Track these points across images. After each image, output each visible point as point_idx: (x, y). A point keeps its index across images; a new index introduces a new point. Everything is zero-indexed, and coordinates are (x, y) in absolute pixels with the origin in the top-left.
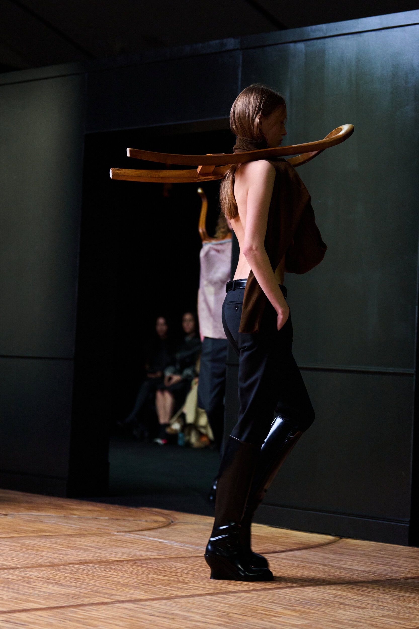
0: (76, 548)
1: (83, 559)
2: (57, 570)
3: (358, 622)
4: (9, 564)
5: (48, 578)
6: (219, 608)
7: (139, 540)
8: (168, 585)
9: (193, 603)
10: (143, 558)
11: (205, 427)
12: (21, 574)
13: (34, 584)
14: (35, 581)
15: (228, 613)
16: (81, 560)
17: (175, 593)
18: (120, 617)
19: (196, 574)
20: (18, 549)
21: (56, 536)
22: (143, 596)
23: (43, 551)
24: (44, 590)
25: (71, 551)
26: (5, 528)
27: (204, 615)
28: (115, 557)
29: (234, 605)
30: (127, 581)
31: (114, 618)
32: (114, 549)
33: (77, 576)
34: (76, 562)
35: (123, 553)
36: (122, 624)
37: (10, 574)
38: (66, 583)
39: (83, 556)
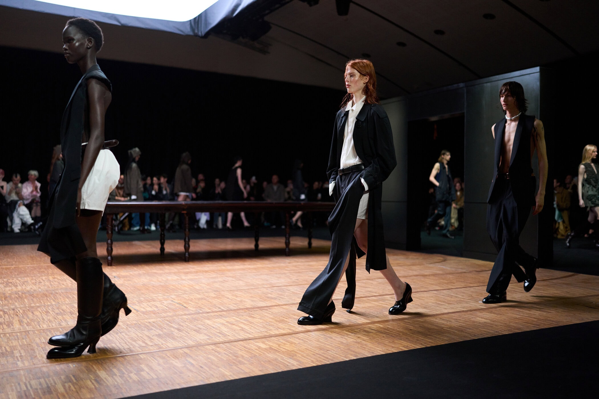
3: (522, 298)
6: (468, 293)
7: (434, 267)
8: (447, 284)
9: (458, 291)
10: (437, 273)
11: (454, 223)
15: (471, 295)
17: (451, 287)
18: (432, 296)
19: (457, 280)
22: (439, 288)
27: (463, 296)
28: (427, 273)
29: (473, 292)
30: (433, 282)
31: (430, 297)
32: (426, 270)
33: (414, 281)
35: (429, 272)
36: (433, 299)
39: (415, 273)
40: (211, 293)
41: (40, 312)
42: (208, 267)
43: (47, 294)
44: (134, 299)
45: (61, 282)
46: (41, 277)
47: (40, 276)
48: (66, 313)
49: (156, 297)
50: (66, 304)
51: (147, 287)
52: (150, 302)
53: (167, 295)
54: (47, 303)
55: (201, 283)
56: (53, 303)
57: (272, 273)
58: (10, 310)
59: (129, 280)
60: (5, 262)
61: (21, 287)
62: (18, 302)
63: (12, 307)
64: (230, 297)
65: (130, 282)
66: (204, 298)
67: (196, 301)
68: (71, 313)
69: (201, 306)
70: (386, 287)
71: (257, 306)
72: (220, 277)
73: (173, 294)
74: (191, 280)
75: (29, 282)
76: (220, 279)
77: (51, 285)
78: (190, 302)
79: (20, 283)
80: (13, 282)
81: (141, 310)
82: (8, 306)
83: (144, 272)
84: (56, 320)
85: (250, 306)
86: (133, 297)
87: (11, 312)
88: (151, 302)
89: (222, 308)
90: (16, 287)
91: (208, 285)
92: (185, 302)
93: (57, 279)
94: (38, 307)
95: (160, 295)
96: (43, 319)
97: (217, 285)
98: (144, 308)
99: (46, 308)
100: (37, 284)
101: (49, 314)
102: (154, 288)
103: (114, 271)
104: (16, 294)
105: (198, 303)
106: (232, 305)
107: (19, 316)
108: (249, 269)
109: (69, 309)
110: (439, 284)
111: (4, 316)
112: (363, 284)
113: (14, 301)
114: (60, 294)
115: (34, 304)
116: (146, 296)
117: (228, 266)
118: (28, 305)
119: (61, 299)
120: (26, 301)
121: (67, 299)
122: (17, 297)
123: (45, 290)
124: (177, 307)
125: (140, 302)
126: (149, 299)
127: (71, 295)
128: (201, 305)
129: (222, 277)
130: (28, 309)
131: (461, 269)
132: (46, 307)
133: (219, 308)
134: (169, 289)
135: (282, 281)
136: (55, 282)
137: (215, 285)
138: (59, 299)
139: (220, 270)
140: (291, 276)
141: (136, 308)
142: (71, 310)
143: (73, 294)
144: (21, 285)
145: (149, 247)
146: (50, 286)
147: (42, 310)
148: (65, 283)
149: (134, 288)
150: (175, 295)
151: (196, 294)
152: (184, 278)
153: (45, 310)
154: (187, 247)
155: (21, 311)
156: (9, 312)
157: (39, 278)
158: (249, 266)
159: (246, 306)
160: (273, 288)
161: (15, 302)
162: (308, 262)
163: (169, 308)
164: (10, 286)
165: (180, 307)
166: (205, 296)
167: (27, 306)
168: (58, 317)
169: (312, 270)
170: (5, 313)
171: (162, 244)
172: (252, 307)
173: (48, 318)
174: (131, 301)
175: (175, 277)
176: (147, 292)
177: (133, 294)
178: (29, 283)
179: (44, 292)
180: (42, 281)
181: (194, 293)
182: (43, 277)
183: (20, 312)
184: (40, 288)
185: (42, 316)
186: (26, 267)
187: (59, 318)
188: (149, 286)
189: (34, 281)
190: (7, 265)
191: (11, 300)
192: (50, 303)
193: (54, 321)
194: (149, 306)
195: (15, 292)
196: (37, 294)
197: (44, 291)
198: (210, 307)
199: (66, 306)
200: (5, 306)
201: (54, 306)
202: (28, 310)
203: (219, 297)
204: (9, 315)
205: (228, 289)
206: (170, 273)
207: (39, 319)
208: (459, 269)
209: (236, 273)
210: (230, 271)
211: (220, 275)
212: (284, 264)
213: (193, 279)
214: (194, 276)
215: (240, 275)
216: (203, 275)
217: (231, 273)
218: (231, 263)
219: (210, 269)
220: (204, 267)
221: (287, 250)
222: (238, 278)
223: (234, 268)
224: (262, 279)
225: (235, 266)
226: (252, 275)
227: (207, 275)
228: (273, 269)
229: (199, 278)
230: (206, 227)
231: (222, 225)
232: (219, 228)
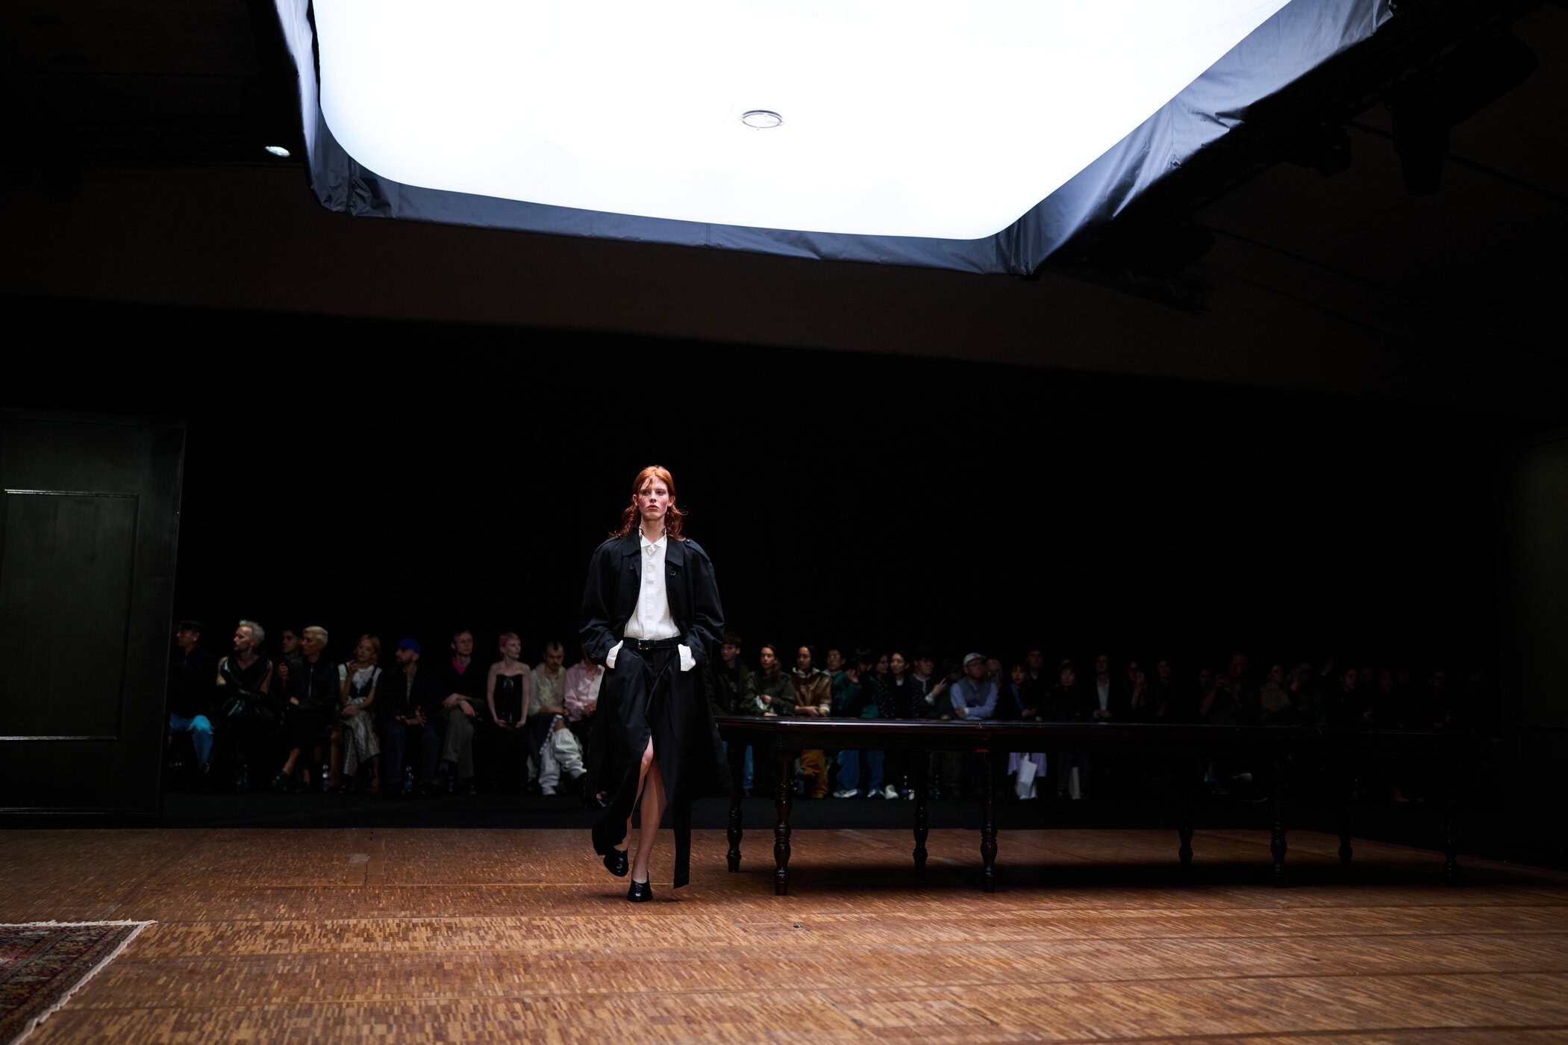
40: (1062, 985)
41: (609, 1010)
42: (1049, 909)
43: (625, 964)
44: (851, 991)
45: (659, 933)
46: (608, 917)
47: (607, 914)
48: (675, 1018)
49: (908, 987)
50: (673, 994)
51: (884, 960)
52: (895, 1003)
53: (940, 986)
54: (626, 988)
55: (1031, 956)
56: (642, 989)
58: (538, 1001)
59: (834, 937)
60: (522, 871)
61: (563, 940)
62: (556, 980)
63: (543, 992)
64: (1119, 1001)
65: (837, 942)
66: (1044, 998)
67: (1022, 1008)
68: (688, 1019)
69: (1036, 1023)
71: (1201, 1031)
72: (1085, 940)
73: (955, 983)
74: (1003, 944)
75: (581, 927)
76: (1086, 947)
77: (635, 938)
78: (1003, 1009)
79: (559, 930)
80: (543, 926)
81: (869, 1022)
82: (532, 989)
83: (874, 915)
84: (650, 1037)
85: (1179, 1030)
86: (848, 984)
87: (541, 1005)
88: (897, 1001)
89: (1098, 1031)
90: (550, 941)
91: (1052, 963)
92: (990, 1008)
93: (650, 923)
94: (606, 997)
95: (921, 983)
96: (619, 1031)
97: (1077, 964)
98: (877, 1018)
99: (624, 1001)
100: (601, 935)
101: (632, 1018)
102: (902, 962)
103: (793, 909)
104: (552, 959)
105: (1026, 1014)
106: (1125, 1025)
107: (560, 1017)
108: (1168, 919)
109: (682, 1009)
111: (526, 1017)
112: (1529, 986)
113: (546, 977)
114: (659, 965)
115: (596, 989)
116: (883, 983)
118: (579, 989)
119: (660, 978)
120: (576, 980)
121: (677, 979)
122: (552, 967)
123: (620, 952)
124: (970, 1020)
125: (867, 1000)
126: (890, 994)
127: (685, 969)
128: (1038, 1020)
129: (1093, 939)
130: (581, 1000)
132: (625, 997)
133: (1090, 1031)
134: (943, 968)
135: (1271, 961)
136: (646, 931)
137: (1072, 962)
138: (656, 980)
139: (1083, 920)
141: (856, 1017)
142: (688, 1010)
143: (690, 966)
144: (563, 936)
145: (883, 845)
146: (633, 942)
147: (615, 1005)
148: (668, 936)
149: (849, 961)
150: (961, 986)
151: (1020, 987)
152: (983, 937)
153: (622, 1006)
154: (989, 850)
155: (565, 1006)
156: (536, 1005)
157: (606, 918)
158: (1167, 913)
159: (1168, 1029)
160: (1244, 980)
161: (548, 981)
163: (945, 1021)
164: (535, 936)
165: (976, 1022)
166: (1047, 993)
167: (578, 992)
168: (655, 1027)
170: (526, 1007)
171: (921, 839)
172: (1187, 1034)
173: (631, 1028)
174: (842, 996)
175: (960, 935)
176: (885, 973)
177: (846, 975)
178: (581, 932)
179: (617, 956)
180: (612, 927)
181: (1013, 982)
182: (614, 917)
183: (561, 1008)
184: (607, 945)
185: (615, 1023)
186: (573, 886)
187: (658, 1031)
188: (890, 955)
189: (592, 927)
190: (528, 882)
191: (540, 973)
192: (633, 987)
193: (646, 1037)
194: (893, 1013)
195: (548, 953)
196: (602, 962)
197: (618, 954)
198: (1062, 1027)
199: (674, 999)
200: (526, 988)
201: (643, 998)
202: (582, 1003)
203: (1087, 1000)
204: (537, 1015)
205: (1111, 976)
206: (944, 923)
207: (607, 1031)
209: (1129, 930)
210: (1113, 925)
211: (1084, 933)
212: (1272, 910)
213: (1009, 941)
214: (1010, 932)
215: (1143, 937)
216: (1037, 931)
217: (1117, 931)
218: (1115, 902)
219: (1056, 915)
220: (1038, 909)
221: (1278, 870)
222: (1137, 946)
223: (1123, 915)
224: (1211, 952)
225: (1126, 909)
226: (1179, 940)
227: (1046, 932)
228: (1239, 924)
229: (1025, 940)
230: (1033, 795)
231: (1081, 791)
232: (1074, 798)
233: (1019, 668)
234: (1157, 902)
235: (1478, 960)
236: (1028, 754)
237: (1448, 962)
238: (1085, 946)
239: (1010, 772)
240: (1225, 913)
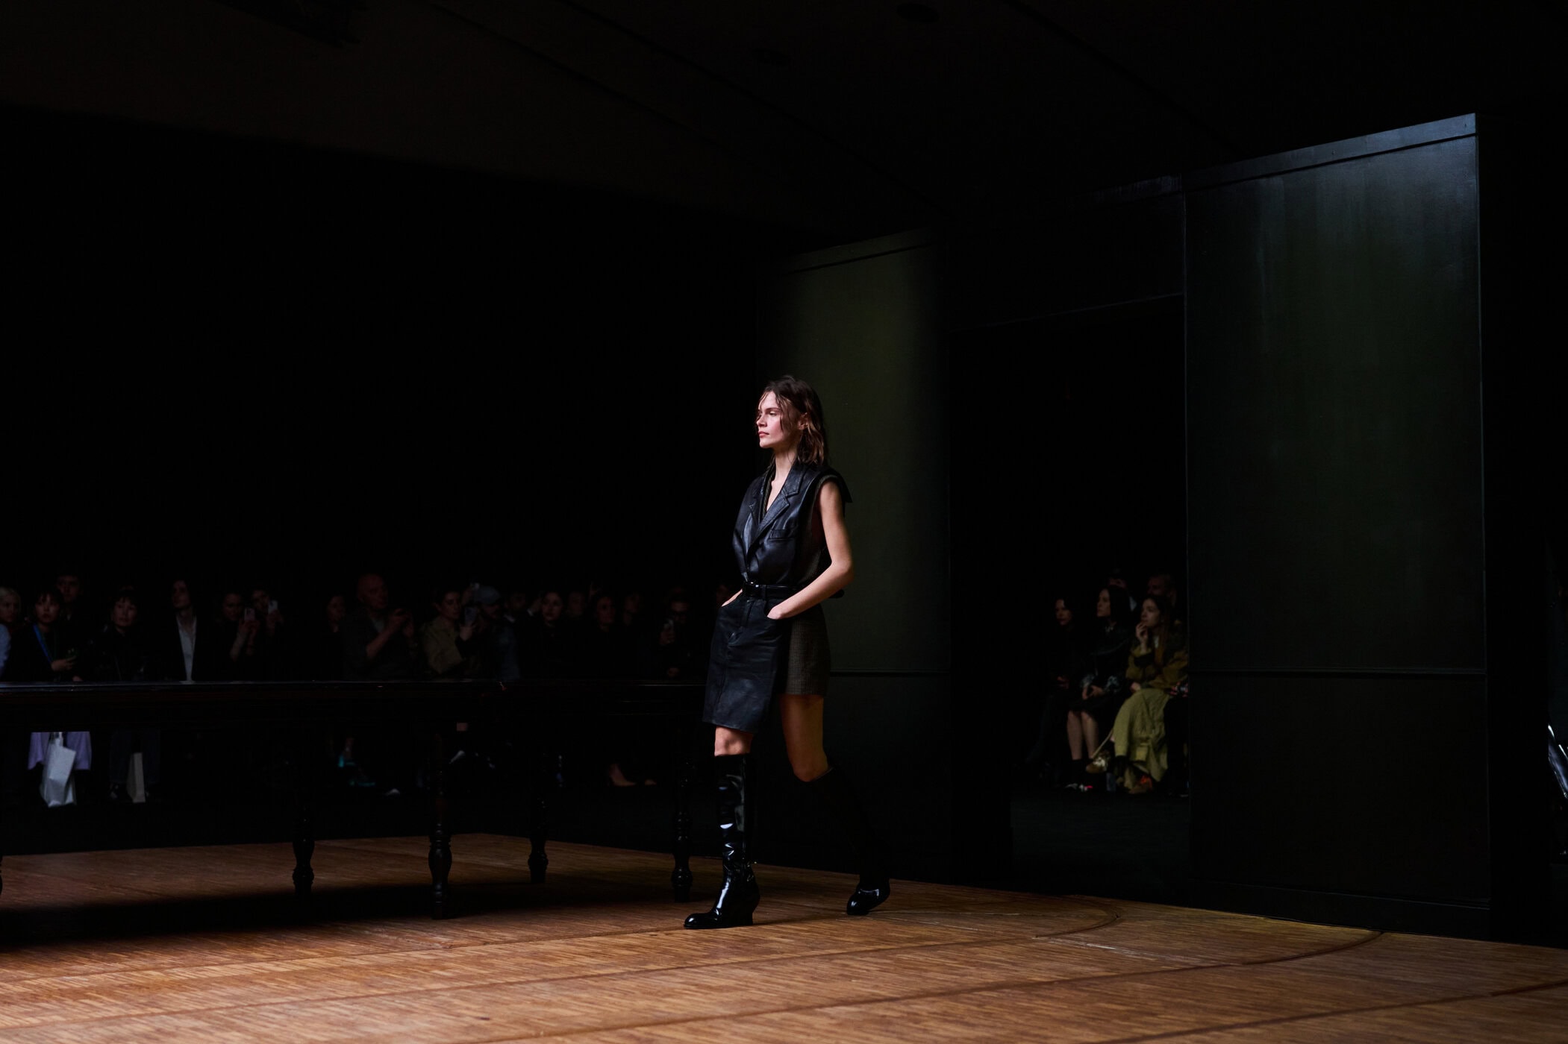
0: (979, 965)
1: (992, 981)
2: (956, 1001)
4: (883, 993)
5: (945, 1014)
7: (1071, 947)
8: (1127, 1019)
10: (1082, 976)
11: (1143, 763)
12: (903, 1008)
13: (926, 1023)
14: (926, 1018)
16: (988, 983)
17: (1140, 1031)
19: (1168, 999)
20: (892, 968)
21: (945, 946)
23: (931, 971)
24: (941, 1032)
25: (973, 969)
26: (866, 936)
28: (1041, 977)
30: (1064, 1015)
32: (1037, 964)
33: (988, 1008)
34: (984, 986)
35: (1050, 969)
37: (888, 1009)
38: (972, 1021)
39: (991, 976)
42: (85, 974)
57: (374, 991)
70: (867, 1039)
72: (139, 1016)
74: (9, 1032)
76: (141, 1028)
108: (272, 976)
110: (1093, 1019)
112: (766, 1029)
117: (175, 966)
129: (153, 1014)
131: (1182, 953)
139: (139, 987)
140: (456, 1002)
158: (270, 966)
162: (530, 939)
169: (550, 976)
208: (1174, 953)
209: (210, 997)
210: (185, 990)
211: (138, 1005)
212: (428, 952)
213: (16, 1027)
214: (21, 1013)
215: (230, 1005)
216: (64, 1009)
217: (191, 999)
218: (191, 956)
219: (94, 982)
220: (69, 975)
221: (439, 893)
222: (220, 1020)
223: (203, 975)
224: (332, 1019)
225: (207, 965)
226: (286, 1006)
227: (79, 1009)
228: (377, 976)
229: (44, 1023)
230: (70, 799)
231: (146, 789)
232: (136, 800)
233: (48, 599)
234: (256, 952)
235: (709, 1001)
236: (60, 733)
237: (667, 1007)
238: (139, 1025)
239: (32, 765)
240: (357, 962)
